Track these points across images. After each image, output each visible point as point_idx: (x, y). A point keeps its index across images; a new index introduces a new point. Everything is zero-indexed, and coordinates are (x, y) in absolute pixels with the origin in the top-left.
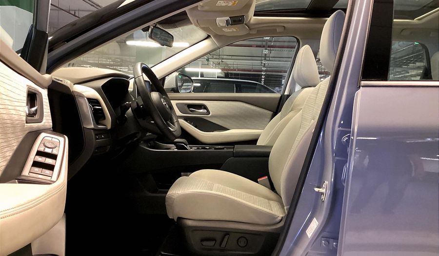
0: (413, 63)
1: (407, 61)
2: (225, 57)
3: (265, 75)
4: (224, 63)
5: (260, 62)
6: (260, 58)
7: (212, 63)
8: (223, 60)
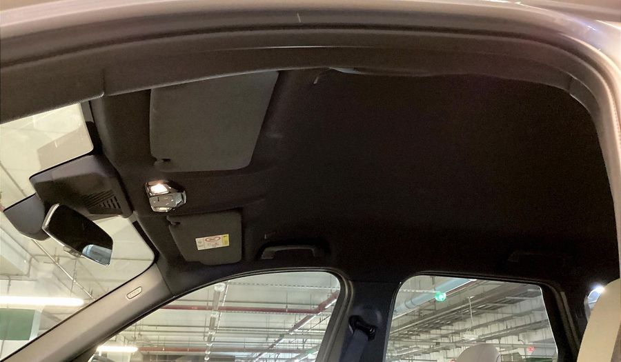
0: (417, 335)
1: (408, 331)
2: (145, 328)
3: (209, 356)
4: (143, 337)
5: (202, 334)
6: (202, 329)
7: (123, 338)
8: (142, 333)
